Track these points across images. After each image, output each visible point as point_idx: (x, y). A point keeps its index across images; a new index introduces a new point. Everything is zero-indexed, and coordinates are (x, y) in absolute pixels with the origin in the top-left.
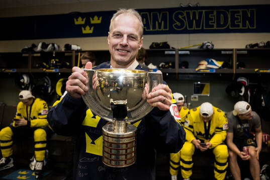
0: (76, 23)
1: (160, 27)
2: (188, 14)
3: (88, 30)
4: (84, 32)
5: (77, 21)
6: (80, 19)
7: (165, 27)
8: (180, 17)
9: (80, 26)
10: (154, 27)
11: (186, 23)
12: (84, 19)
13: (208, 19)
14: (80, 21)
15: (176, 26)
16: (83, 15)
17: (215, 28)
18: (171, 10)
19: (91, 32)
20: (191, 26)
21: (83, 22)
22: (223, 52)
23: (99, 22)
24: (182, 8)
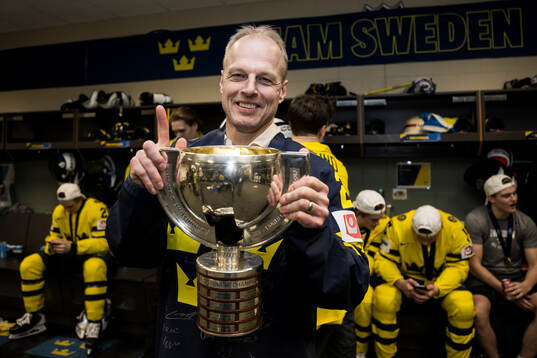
0: (163, 51)
1: (325, 53)
2: (381, 25)
3: (185, 65)
4: (178, 68)
5: (164, 47)
6: (169, 43)
7: (336, 52)
8: (365, 31)
9: (170, 57)
10: (314, 54)
11: (378, 43)
12: (178, 44)
13: (421, 33)
14: (169, 48)
15: (358, 50)
16: (174, 36)
17: (438, 49)
18: (347, 19)
19: (190, 67)
20: (388, 48)
21: (175, 50)
22: (455, 99)
23: (206, 47)
24: (367, 14)
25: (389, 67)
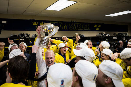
1: (65, 28)
2: (74, 24)
6: (35, 23)
7: (67, 28)
8: (72, 25)
11: (73, 27)
13: (79, 26)
15: (70, 28)
16: (37, 21)
17: (81, 29)
18: (69, 22)
20: (75, 28)
25: (75, 31)
